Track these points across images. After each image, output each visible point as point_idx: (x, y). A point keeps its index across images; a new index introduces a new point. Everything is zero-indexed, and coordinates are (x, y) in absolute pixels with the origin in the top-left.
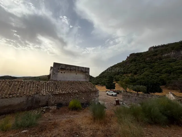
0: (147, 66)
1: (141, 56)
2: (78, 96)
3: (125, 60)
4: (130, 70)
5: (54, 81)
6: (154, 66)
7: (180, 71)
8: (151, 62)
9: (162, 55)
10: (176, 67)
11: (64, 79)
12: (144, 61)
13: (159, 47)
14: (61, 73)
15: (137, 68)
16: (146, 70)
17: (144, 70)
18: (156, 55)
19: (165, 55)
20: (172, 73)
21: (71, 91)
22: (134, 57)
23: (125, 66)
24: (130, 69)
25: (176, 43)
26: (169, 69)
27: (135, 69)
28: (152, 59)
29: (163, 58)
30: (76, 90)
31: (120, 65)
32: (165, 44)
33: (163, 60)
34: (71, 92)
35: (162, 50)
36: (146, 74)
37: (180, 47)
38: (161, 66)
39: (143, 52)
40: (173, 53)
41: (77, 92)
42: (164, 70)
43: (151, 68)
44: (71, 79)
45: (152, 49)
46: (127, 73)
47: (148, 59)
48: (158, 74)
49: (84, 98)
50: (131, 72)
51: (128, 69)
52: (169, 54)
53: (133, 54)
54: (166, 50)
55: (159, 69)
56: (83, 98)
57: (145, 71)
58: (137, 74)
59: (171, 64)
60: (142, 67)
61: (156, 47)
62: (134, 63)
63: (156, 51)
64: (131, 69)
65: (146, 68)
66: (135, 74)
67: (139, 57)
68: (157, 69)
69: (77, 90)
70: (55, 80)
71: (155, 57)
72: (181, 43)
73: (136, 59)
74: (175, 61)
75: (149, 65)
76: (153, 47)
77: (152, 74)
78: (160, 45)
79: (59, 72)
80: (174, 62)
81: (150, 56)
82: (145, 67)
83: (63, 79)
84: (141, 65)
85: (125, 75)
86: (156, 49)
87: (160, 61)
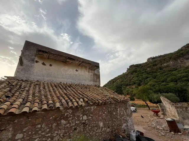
0: (150, 76)
1: (140, 67)
2: (85, 118)
3: (126, 72)
4: (133, 82)
5: (22, 80)
6: (157, 76)
7: (186, 78)
8: (153, 72)
9: (161, 65)
10: (179, 75)
11: (48, 79)
12: (146, 72)
13: (156, 57)
14: (44, 64)
15: (140, 79)
16: (150, 80)
17: (147, 81)
18: (156, 65)
19: (165, 65)
20: (178, 81)
21: (63, 101)
22: (134, 68)
23: (126, 78)
24: (132, 80)
25: (171, 53)
26: (173, 77)
27: (138, 80)
28: (153, 69)
29: (164, 68)
30: (79, 99)
31: (122, 77)
32: (162, 55)
33: (164, 70)
34: (62, 105)
35: (160, 60)
36: (151, 84)
37: (177, 57)
38: (164, 75)
39: (142, 63)
40: (171, 62)
41: (83, 104)
42: (169, 79)
43: (155, 78)
44: (66, 80)
45: (151, 60)
46: (130, 85)
47: (148, 69)
48: (164, 83)
49: (104, 124)
50: (135, 84)
51: (130, 80)
52: (168, 64)
53: (132, 65)
54: (164, 60)
55: (163, 78)
56: (101, 124)
57: (149, 82)
58: (141, 85)
59: (173, 72)
60: (145, 78)
61: (153, 58)
62: (135, 74)
63: (155, 61)
64: (134, 80)
65: (150, 79)
66: (139, 85)
67: (139, 68)
68: (161, 78)
69: (82, 100)
70: (24, 79)
71: (155, 67)
72: (176, 53)
73: (136, 70)
74: (177, 70)
75: (151, 75)
76: (151, 57)
77: (158, 84)
78: (157, 56)
79: (37, 62)
80: (175, 70)
81: (150, 66)
82: (148, 78)
83: (46, 79)
84: (144, 75)
85: (128, 87)
86: (154, 60)
87: (161, 70)
